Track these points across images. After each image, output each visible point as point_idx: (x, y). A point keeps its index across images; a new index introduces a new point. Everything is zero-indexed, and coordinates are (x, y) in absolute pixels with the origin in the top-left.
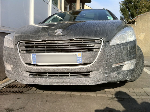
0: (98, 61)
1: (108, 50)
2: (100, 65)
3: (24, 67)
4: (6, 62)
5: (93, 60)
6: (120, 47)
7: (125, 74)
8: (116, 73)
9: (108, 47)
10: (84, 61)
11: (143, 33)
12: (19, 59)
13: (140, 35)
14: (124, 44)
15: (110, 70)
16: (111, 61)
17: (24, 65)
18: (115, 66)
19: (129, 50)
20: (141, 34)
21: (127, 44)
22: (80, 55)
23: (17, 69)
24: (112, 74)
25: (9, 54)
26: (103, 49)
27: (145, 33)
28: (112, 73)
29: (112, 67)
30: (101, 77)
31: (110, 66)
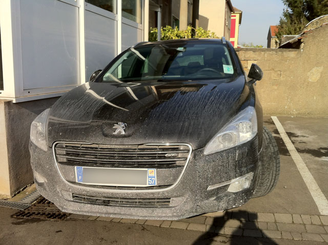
0: (182, 182)
1: (200, 164)
2: (185, 188)
3: (65, 185)
4: (36, 170)
5: (175, 180)
6: (222, 157)
7: (232, 199)
8: (214, 200)
9: (200, 158)
10: (159, 182)
11: (318, 68)
12: (56, 172)
13: (311, 71)
14: (228, 151)
15: (203, 196)
16: (205, 181)
17: (63, 182)
18: (213, 188)
19: (239, 161)
20: (314, 70)
21: (235, 150)
22: (152, 172)
23: (54, 186)
24: (207, 201)
25: (39, 159)
26: (191, 162)
27: (322, 68)
28: (207, 199)
29: (208, 189)
30: (188, 207)
31: (204, 188)
